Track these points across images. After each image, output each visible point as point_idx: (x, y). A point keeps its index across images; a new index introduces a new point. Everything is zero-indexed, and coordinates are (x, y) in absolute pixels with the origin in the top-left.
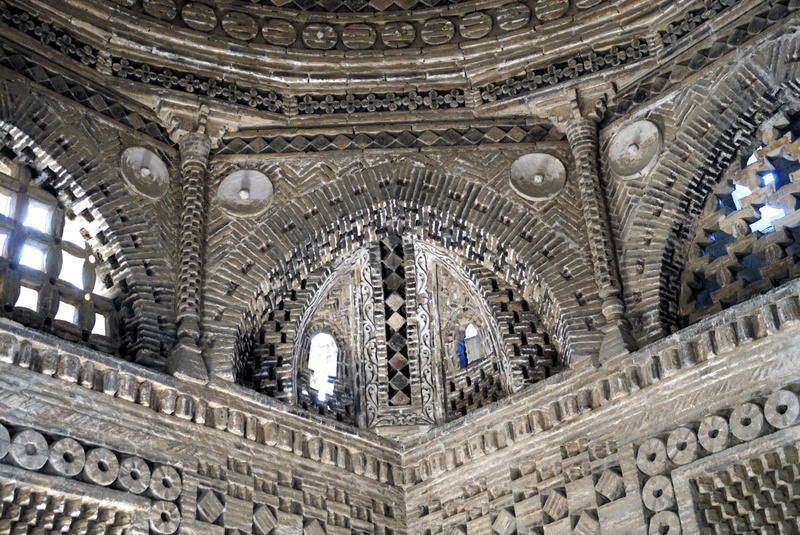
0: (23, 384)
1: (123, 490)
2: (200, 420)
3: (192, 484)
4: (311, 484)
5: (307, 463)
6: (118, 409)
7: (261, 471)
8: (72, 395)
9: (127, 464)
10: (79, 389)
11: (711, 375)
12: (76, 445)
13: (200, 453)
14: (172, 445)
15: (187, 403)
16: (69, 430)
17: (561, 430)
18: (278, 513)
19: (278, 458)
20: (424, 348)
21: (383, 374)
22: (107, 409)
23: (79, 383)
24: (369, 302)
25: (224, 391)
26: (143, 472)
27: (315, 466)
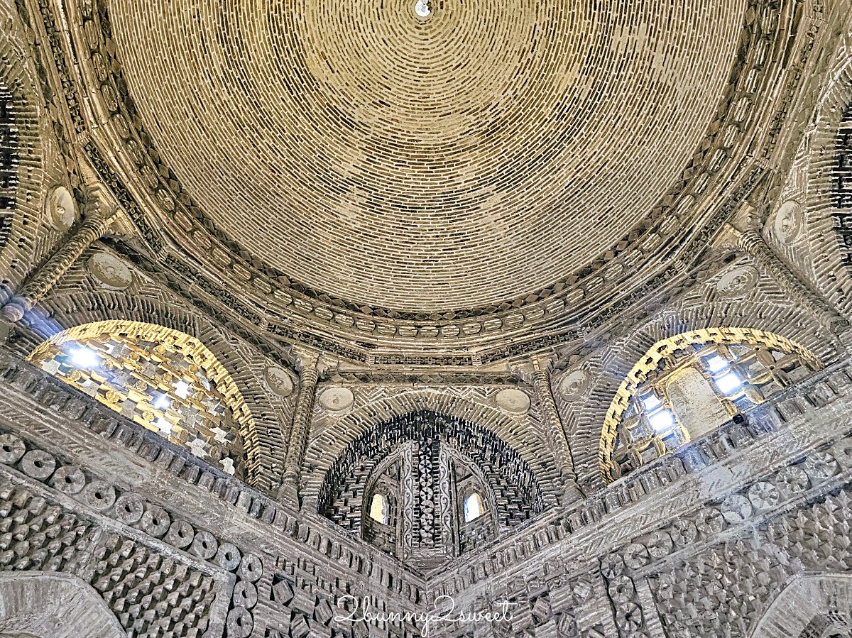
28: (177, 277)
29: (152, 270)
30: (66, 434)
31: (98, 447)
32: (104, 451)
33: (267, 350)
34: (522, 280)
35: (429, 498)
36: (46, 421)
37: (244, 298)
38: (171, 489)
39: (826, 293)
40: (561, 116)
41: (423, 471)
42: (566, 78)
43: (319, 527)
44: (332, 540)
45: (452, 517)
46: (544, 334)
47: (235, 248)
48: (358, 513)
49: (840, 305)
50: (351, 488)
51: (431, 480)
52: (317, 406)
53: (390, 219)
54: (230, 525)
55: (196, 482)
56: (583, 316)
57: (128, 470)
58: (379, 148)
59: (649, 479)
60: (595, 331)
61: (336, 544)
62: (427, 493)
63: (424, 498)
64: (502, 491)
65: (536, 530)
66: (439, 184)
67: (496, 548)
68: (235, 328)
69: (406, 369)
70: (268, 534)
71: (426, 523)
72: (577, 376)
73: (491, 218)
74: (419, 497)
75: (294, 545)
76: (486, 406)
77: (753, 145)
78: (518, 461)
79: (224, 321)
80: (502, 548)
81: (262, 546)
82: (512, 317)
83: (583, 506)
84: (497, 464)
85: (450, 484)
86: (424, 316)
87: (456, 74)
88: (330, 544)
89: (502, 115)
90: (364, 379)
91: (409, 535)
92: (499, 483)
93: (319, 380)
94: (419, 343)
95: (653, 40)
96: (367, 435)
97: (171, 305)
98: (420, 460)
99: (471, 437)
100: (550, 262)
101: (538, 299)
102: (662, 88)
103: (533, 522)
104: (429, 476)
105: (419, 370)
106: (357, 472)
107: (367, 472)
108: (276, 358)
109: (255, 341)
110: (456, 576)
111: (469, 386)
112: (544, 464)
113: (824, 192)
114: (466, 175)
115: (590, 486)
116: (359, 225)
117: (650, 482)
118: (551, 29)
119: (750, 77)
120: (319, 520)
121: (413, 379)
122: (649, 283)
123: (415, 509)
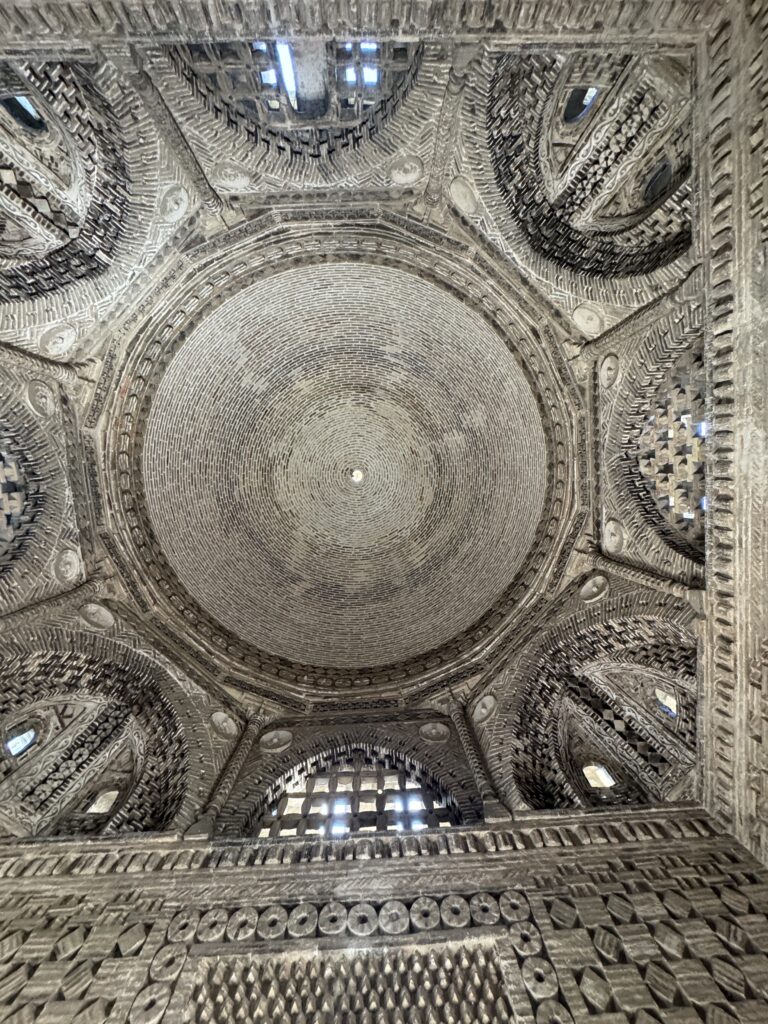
0: (380, 870)
1: (480, 925)
2: (520, 846)
3: (536, 899)
4: (643, 861)
5: (628, 846)
6: (454, 862)
7: (592, 867)
8: (417, 864)
9: (475, 902)
10: (421, 859)
11: (744, 539)
12: (428, 901)
13: (532, 871)
14: (505, 874)
15: (503, 837)
16: (421, 891)
17: (739, 675)
18: (628, 897)
19: (601, 851)
20: (648, 727)
21: (641, 762)
22: (445, 865)
23: (420, 854)
24: (596, 726)
25: (528, 818)
26: (490, 904)
27: (636, 845)
28: (591, 492)
29: (598, 512)
30: (749, 516)
31: (746, 485)
32: (746, 478)
33: (595, 398)
34: (404, 285)
35: (608, 151)
36: (746, 535)
37: (574, 439)
38: (749, 399)
39: (150, 123)
40: (319, 367)
41: (590, 186)
42: (304, 386)
43: (706, 231)
44: (711, 202)
45: (606, 110)
46: (409, 234)
47: (551, 466)
48: (669, 203)
49: (138, 103)
50: (652, 233)
51: (591, 170)
52: (607, 328)
53: (460, 391)
54: (755, 320)
55: (729, 383)
56: (372, 226)
57: (753, 448)
58: (433, 432)
59: (370, 20)
60: (367, 208)
61: (713, 194)
62: (606, 159)
63: (613, 156)
64: (534, 107)
65: (526, 32)
66: (415, 384)
67: (585, 38)
68: (596, 433)
69: (524, 293)
70: (743, 274)
71: (635, 124)
72: (401, 179)
73: (400, 340)
74: (616, 161)
75: (740, 237)
76: (488, 210)
77: (190, 276)
78: (495, 133)
79: (597, 443)
80: (579, 32)
81: (759, 269)
82: (425, 265)
83: (458, 32)
84: (519, 141)
85: (579, 151)
86: (486, 316)
87: (365, 433)
88: (718, 200)
89: (354, 392)
90: (558, 314)
91: (659, 125)
92: (532, 118)
93: (588, 343)
94: (501, 302)
95: (240, 374)
96: (593, 272)
97: (610, 486)
98: (583, 200)
99: (519, 191)
100: (378, 282)
101: (399, 262)
102: (247, 344)
103: (524, 47)
104: (589, 176)
105: (516, 284)
106: (634, 242)
107: (627, 234)
108: (595, 386)
109: (595, 410)
110: (658, 27)
111: (490, 238)
112: (473, 111)
113: (136, 218)
114: (396, 377)
115: (442, 50)
116: (479, 405)
117: (370, 16)
118: (298, 417)
119: (179, 322)
120: (698, 237)
121: (525, 281)
122: (306, 219)
123: (630, 150)
